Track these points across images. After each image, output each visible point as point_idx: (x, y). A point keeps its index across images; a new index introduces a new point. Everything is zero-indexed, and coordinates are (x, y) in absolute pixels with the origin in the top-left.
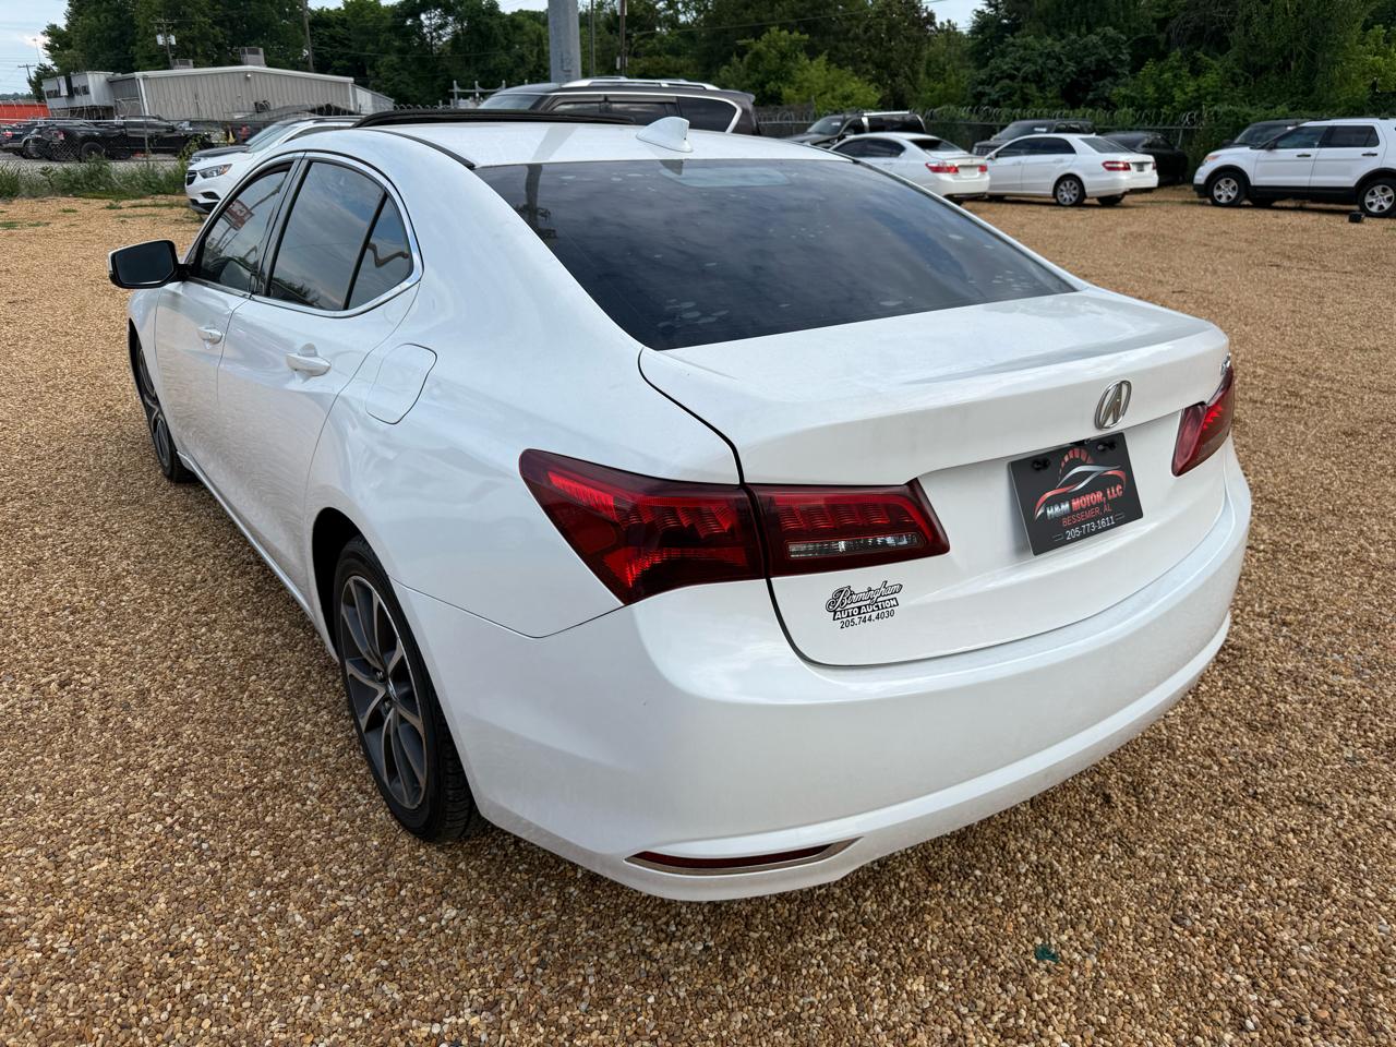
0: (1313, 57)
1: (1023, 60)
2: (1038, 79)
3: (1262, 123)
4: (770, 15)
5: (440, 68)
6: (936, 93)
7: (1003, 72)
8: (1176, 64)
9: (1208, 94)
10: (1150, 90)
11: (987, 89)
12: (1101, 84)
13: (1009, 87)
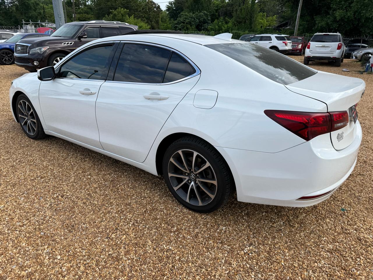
0: (251, 20)
1: (186, 19)
2: (190, 23)
3: (244, 35)
4: (115, 4)
5: (13, 15)
6: (165, 26)
7: (181, 21)
8: (222, 21)
9: (230, 28)
10: (217, 27)
11: (178, 26)
12: (205, 25)
13: (183, 25)
